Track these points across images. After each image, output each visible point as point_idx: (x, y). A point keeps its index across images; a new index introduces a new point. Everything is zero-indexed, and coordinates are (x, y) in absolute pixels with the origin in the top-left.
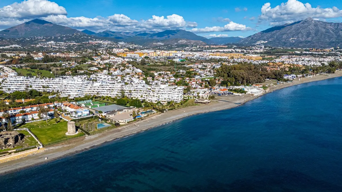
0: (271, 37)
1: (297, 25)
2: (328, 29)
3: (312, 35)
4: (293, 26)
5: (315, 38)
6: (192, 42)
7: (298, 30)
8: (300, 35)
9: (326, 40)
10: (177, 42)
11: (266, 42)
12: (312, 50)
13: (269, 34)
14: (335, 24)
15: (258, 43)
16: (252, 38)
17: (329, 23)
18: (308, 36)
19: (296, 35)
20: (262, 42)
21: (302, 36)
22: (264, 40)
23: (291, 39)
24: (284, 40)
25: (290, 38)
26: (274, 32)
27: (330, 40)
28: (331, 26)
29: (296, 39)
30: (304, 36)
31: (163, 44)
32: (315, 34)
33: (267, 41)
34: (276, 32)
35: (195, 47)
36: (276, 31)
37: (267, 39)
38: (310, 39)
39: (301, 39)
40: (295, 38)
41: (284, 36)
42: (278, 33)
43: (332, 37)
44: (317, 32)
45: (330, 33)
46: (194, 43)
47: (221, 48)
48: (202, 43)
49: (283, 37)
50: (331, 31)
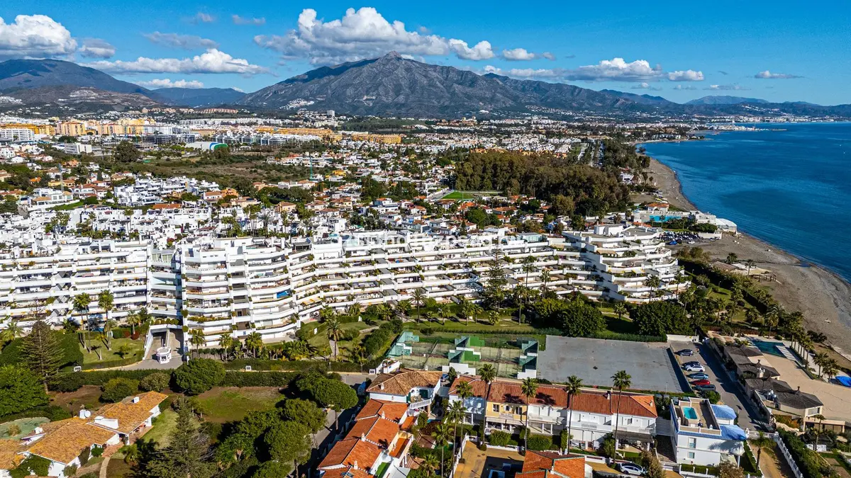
0: (320, 92)
1: (372, 68)
2: (433, 79)
3: (404, 90)
4: (365, 69)
5: (411, 98)
6: (117, 97)
7: (375, 77)
8: (381, 89)
9: (433, 103)
10: (65, 95)
11: (312, 102)
12: (441, 122)
13: (314, 86)
14: (442, 68)
15: (293, 105)
16: (275, 92)
17: (431, 66)
18: (397, 93)
19: (373, 89)
20: (303, 103)
21: (387, 93)
22: (307, 99)
23: (364, 99)
24: (350, 101)
25: (362, 95)
26: (325, 80)
27: (439, 102)
28: (435, 71)
29: (374, 98)
30: (391, 93)
31: (18, 101)
32: (410, 88)
33: (312, 100)
34: (330, 81)
35: (137, 112)
36: (327, 77)
37: (311, 95)
38: (401, 99)
39: (384, 99)
40: (373, 96)
41: (350, 92)
42: (334, 82)
43: (442, 97)
44: (413, 84)
45: (439, 88)
46: (123, 102)
47: (223, 114)
48: (147, 100)
49: (348, 93)
50: (437, 83)
